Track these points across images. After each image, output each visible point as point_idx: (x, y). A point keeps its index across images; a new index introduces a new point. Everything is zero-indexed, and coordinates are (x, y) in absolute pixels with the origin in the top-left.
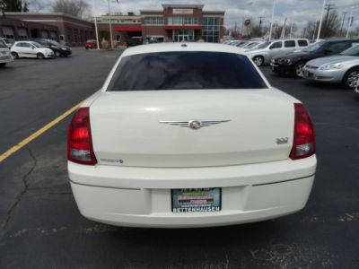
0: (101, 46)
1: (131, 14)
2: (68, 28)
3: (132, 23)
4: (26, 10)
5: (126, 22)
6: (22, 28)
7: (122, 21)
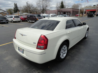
0: (80, 16)
1: (94, 6)
2: (73, 11)
3: (94, 8)
4: (65, 8)
5: (92, 8)
6: (62, 12)
7: (91, 8)
